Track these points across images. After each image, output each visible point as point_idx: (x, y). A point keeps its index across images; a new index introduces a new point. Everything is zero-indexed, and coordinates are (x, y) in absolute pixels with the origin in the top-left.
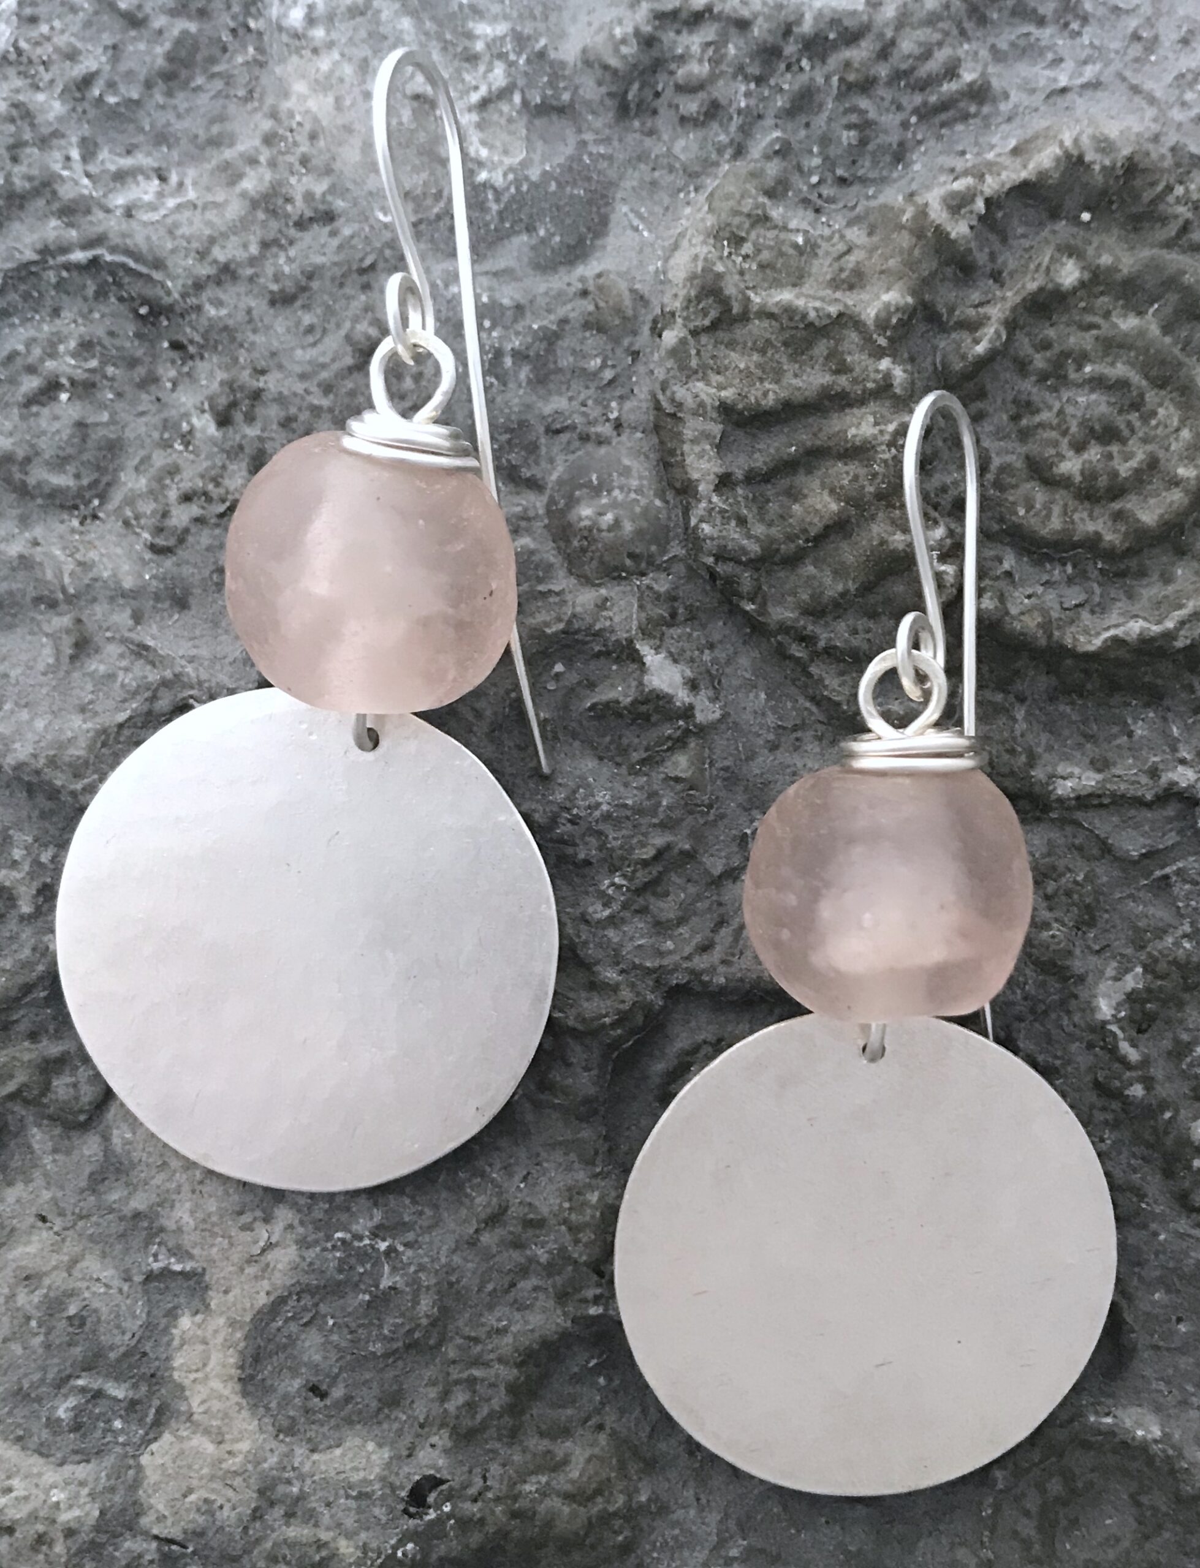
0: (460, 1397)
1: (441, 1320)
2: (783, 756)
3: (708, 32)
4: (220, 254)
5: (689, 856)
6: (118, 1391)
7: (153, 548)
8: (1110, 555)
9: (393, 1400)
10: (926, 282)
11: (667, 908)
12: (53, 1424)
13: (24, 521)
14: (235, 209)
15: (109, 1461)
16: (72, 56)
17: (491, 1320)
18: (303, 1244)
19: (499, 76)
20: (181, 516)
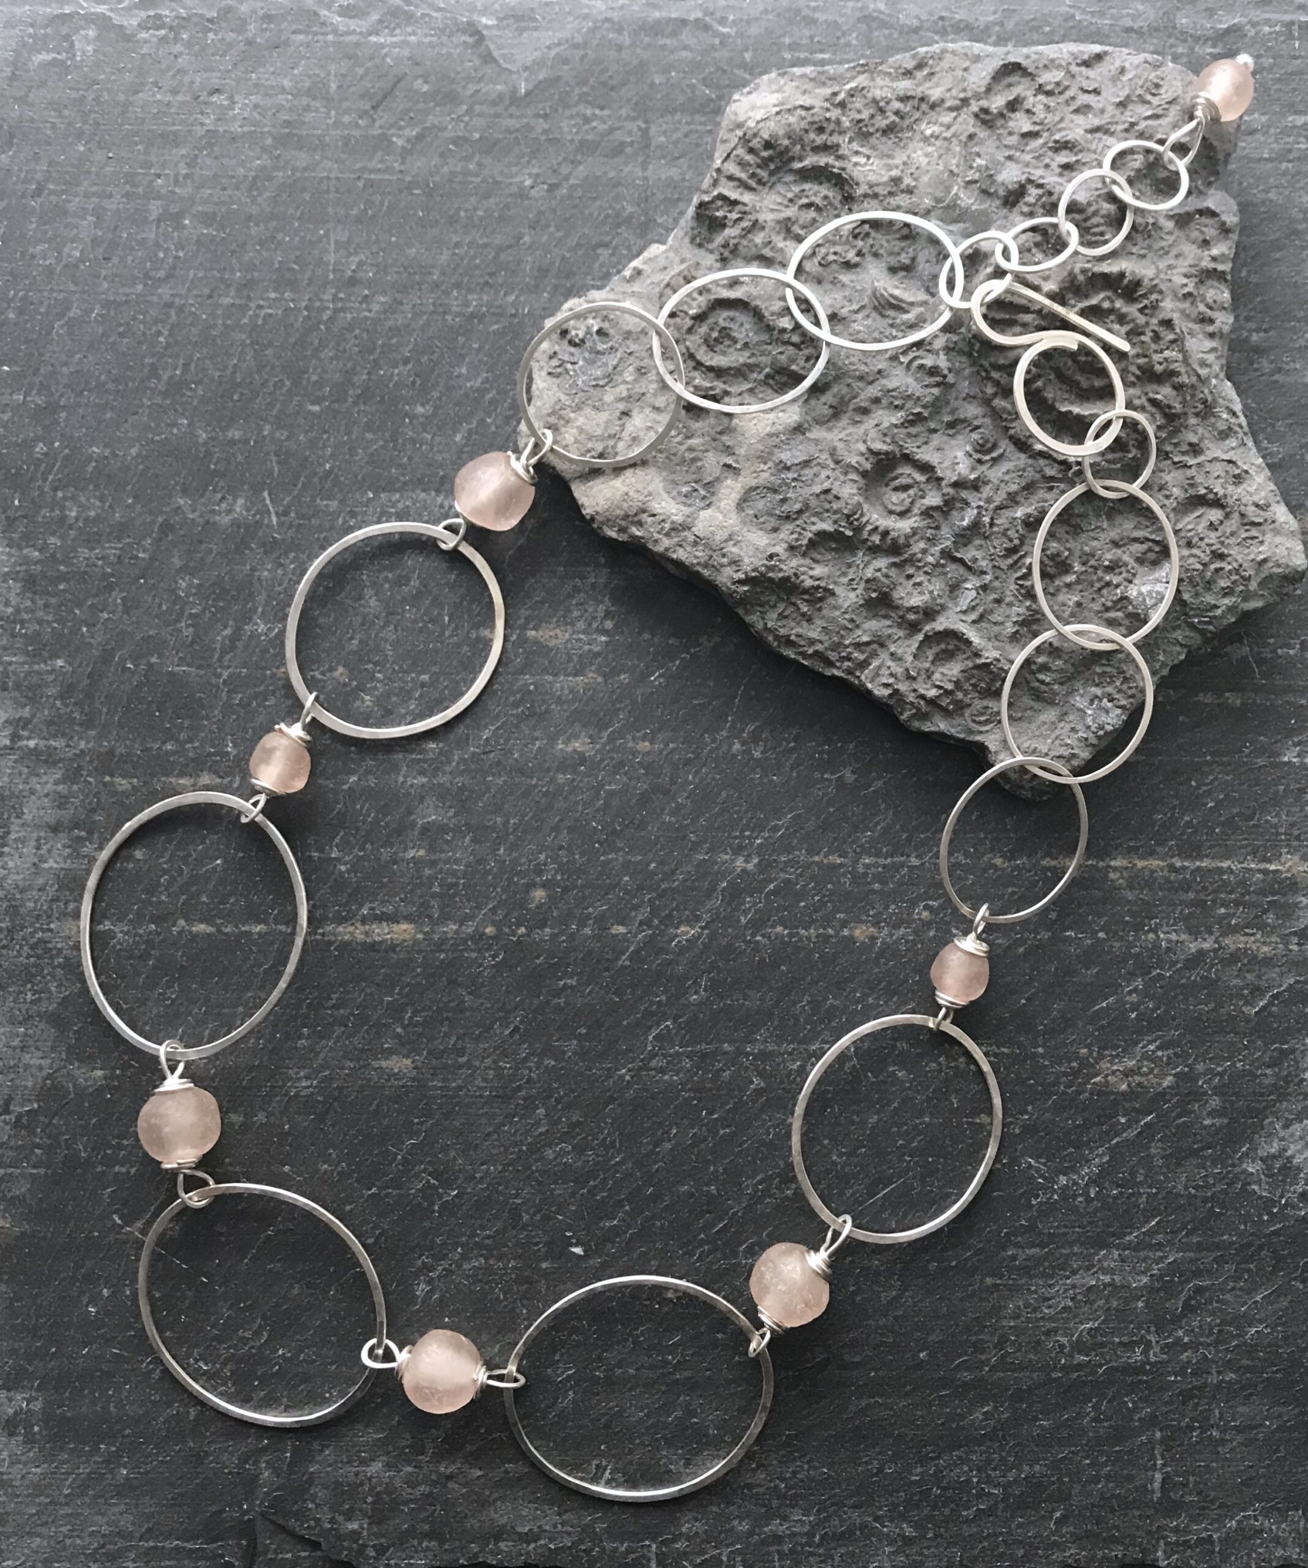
0: (795, 536)
1: (800, 512)
2: (965, 404)
3: (1040, 191)
4: (876, 189)
5: (925, 419)
6: (703, 492)
7: (820, 264)
8: (1081, 389)
9: (775, 530)
10: (1066, 288)
11: (913, 430)
12: (679, 493)
13: (785, 239)
14: (885, 179)
15: (691, 509)
16: (859, 112)
17: (813, 519)
18: (772, 475)
19: (977, 176)
20: (831, 258)
